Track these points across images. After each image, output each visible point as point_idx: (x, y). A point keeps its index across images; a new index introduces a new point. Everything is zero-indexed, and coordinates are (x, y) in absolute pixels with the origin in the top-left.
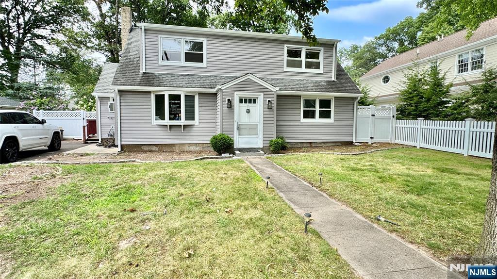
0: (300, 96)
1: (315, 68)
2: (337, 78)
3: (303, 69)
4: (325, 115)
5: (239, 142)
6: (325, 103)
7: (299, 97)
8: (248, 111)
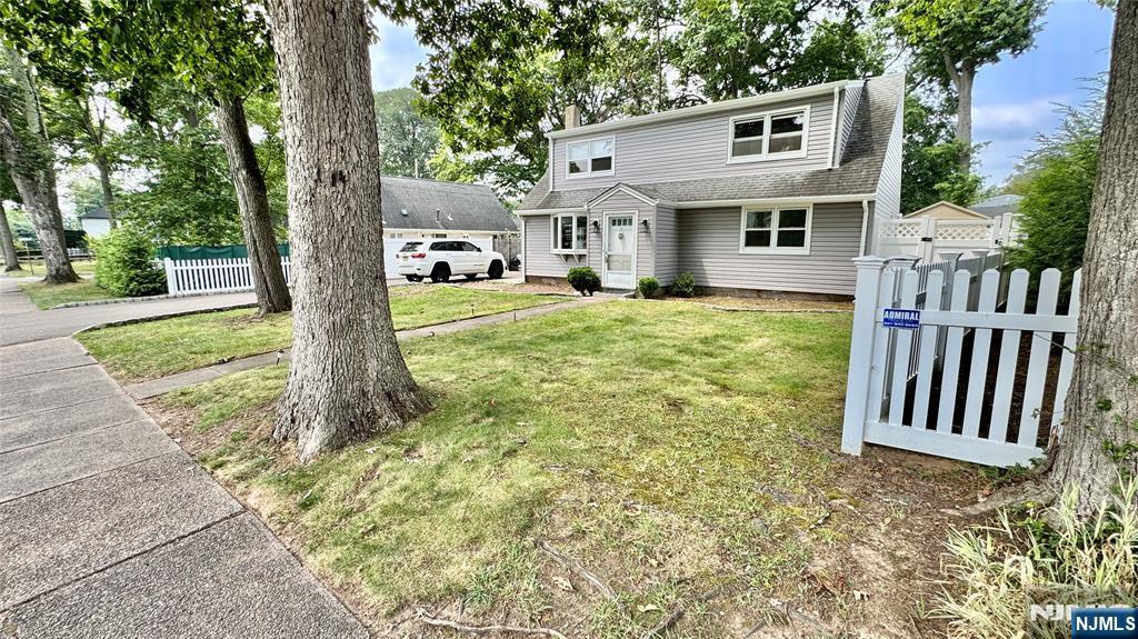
0: (740, 207)
1: (790, 150)
2: (841, 164)
3: (765, 155)
4: (792, 239)
5: (608, 280)
6: (793, 217)
7: (738, 209)
8: (621, 237)
